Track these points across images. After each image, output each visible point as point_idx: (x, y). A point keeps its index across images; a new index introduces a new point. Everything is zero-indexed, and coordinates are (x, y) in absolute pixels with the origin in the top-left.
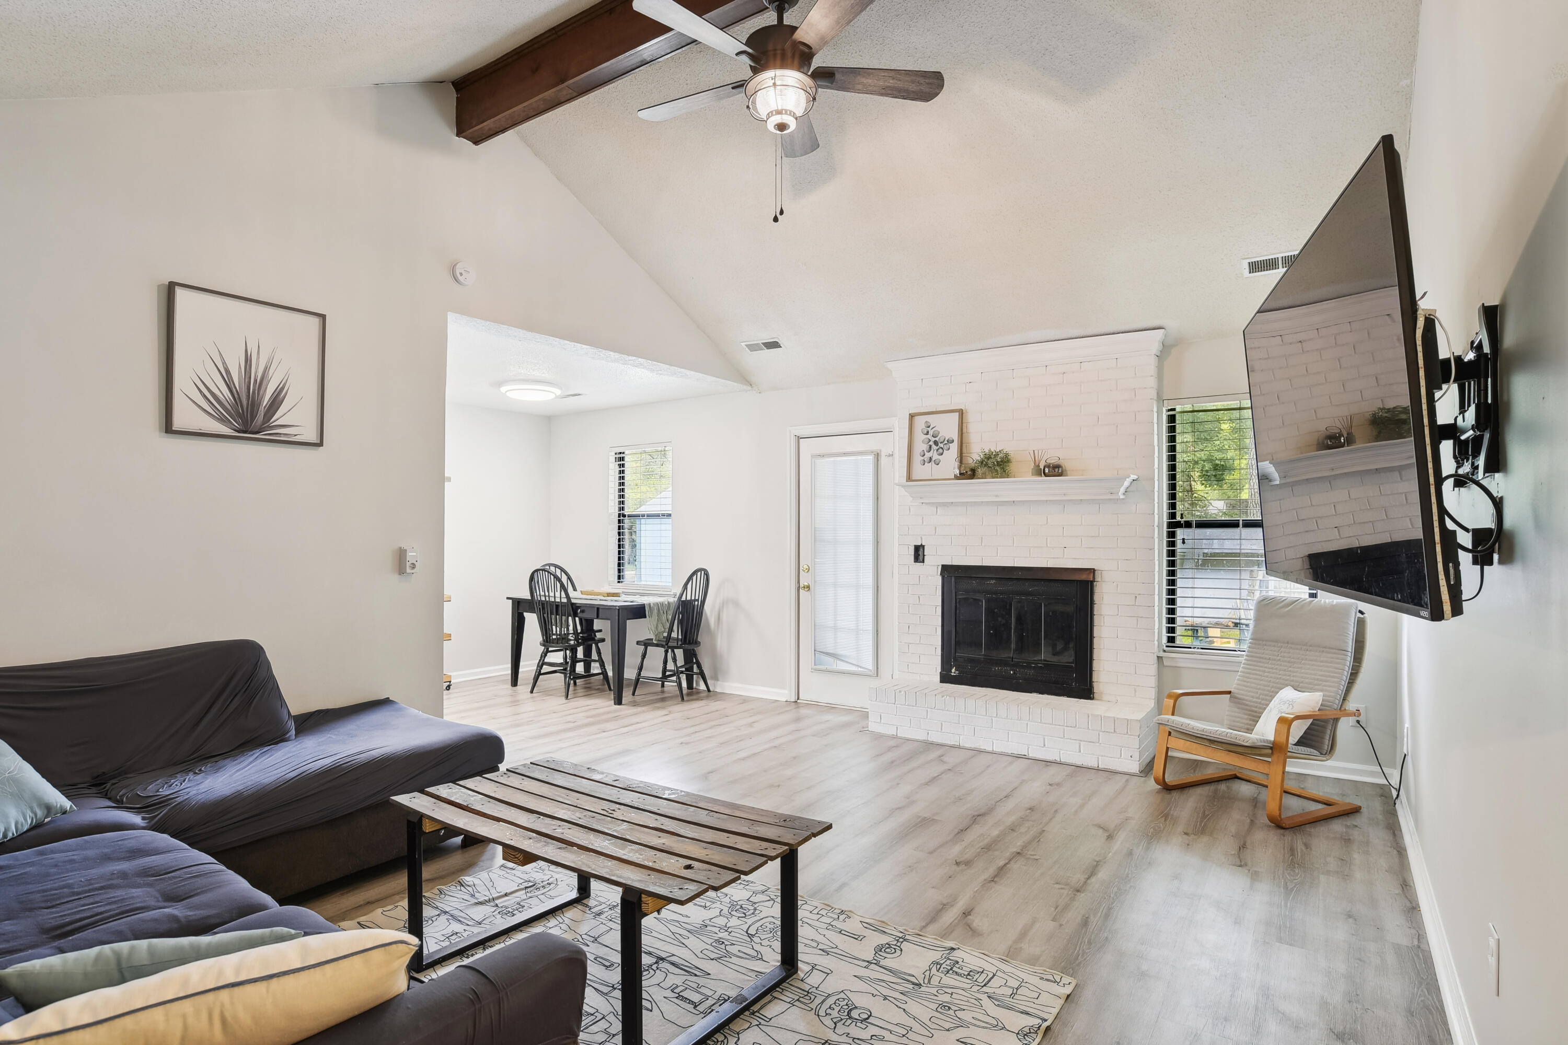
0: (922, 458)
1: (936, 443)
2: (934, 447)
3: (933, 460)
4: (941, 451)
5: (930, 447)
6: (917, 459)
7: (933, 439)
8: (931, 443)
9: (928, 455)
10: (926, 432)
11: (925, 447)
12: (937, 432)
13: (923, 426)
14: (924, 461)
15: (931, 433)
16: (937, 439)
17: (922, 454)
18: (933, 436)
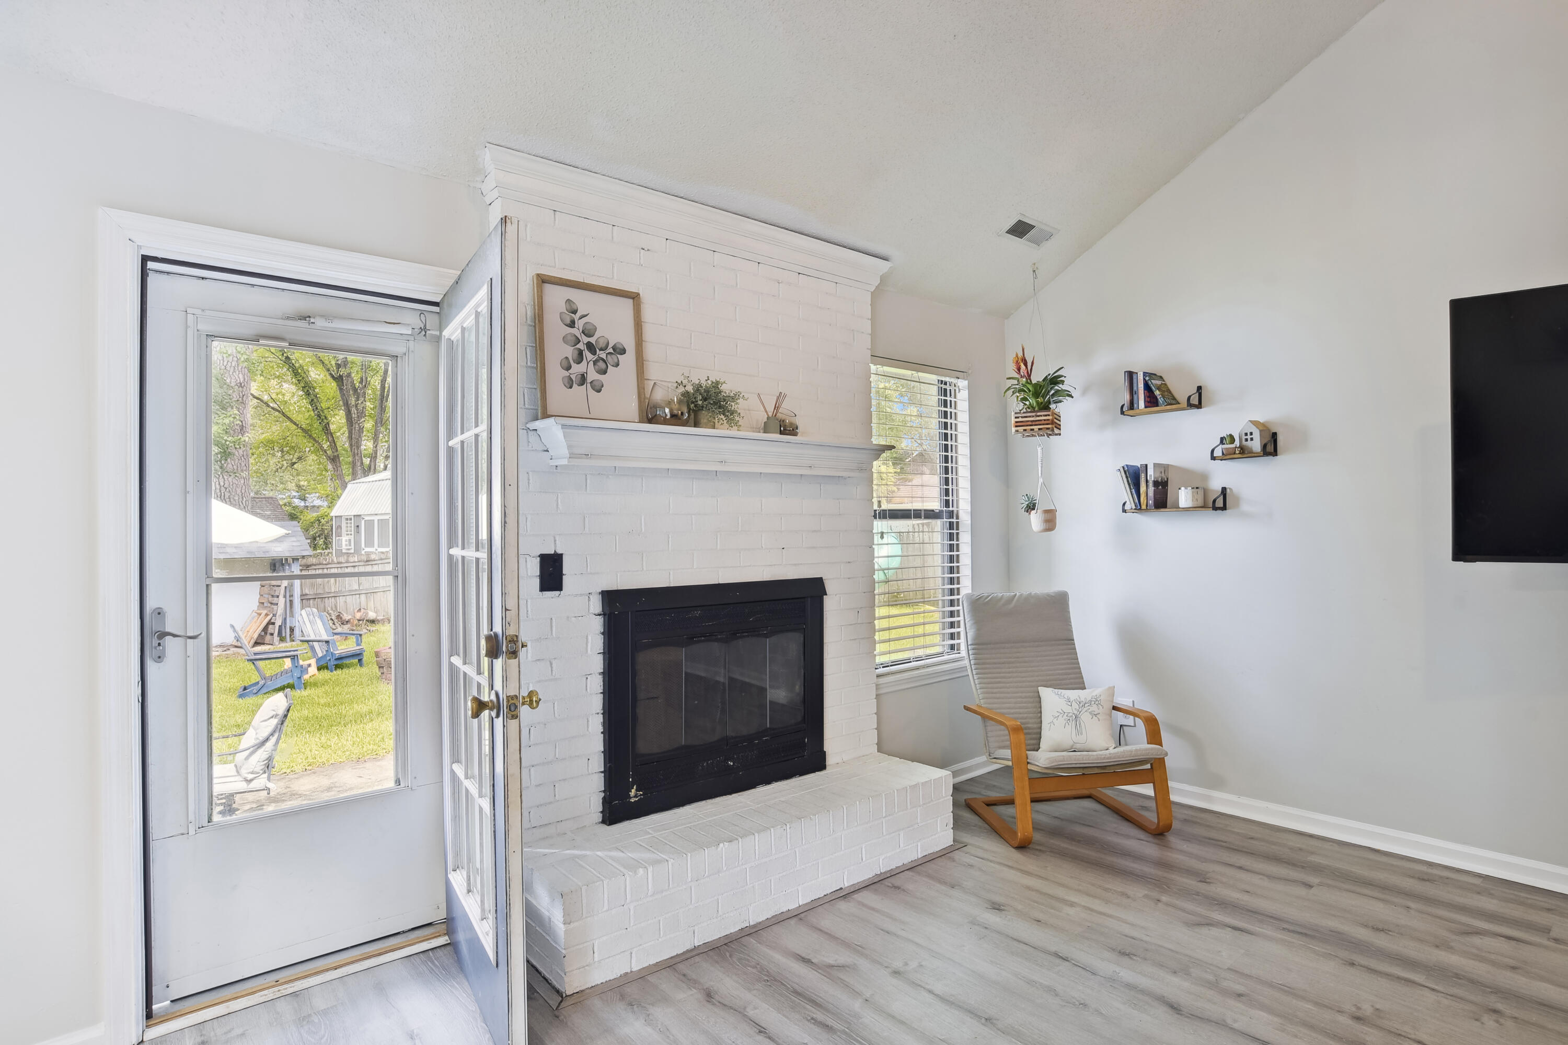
0: (566, 373)
1: (590, 347)
2: (588, 355)
3: (589, 380)
4: (601, 365)
5: (580, 353)
6: (555, 374)
7: (586, 339)
8: (581, 346)
9: (577, 369)
10: (568, 322)
11: (569, 352)
12: (591, 327)
13: (563, 308)
14: (571, 379)
15: (580, 324)
16: (592, 340)
17: (565, 364)
18: (583, 332)
